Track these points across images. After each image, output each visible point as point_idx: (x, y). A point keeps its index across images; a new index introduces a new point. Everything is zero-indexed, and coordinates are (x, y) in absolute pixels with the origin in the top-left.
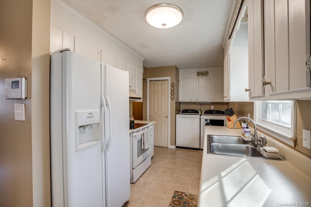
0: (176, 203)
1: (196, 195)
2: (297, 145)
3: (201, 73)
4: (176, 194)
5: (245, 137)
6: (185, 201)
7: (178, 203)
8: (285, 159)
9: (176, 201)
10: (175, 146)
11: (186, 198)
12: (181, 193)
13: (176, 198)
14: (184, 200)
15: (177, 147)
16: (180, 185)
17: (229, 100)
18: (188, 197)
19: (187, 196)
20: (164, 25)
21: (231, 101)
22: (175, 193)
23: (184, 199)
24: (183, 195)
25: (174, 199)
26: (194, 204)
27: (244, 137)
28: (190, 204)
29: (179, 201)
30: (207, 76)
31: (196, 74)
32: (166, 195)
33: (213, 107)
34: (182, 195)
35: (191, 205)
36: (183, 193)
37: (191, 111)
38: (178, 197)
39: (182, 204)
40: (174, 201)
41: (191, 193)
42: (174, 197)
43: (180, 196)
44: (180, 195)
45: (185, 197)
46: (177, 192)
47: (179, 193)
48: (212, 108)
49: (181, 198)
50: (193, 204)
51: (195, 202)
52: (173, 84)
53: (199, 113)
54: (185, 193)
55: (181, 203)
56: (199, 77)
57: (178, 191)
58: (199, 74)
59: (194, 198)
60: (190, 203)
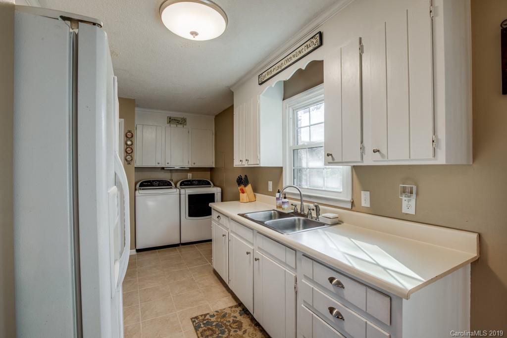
0: (208, 333)
1: (224, 309)
2: (355, 206)
3: (175, 120)
4: (197, 321)
5: (283, 209)
6: (217, 324)
7: (210, 331)
8: (343, 222)
9: (205, 330)
10: (135, 250)
11: (215, 320)
12: (203, 316)
13: (202, 327)
14: (214, 324)
15: (138, 251)
16: (191, 308)
17: (258, 164)
18: (216, 317)
19: (214, 316)
20: (194, 34)
21: (262, 165)
22: (193, 322)
23: (213, 322)
24: (208, 317)
25: (201, 330)
26: (232, 321)
27: (281, 209)
28: (225, 324)
29: (209, 329)
30: (185, 126)
31: (166, 120)
32: (181, 331)
33: (191, 174)
34: (206, 318)
35: (228, 324)
36: (205, 315)
37: (158, 183)
38: (204, 324)
39: (217, 329)
40: (202, 332)
41: (216, 310)
42: (196, 328)
43: (205, 322)
44: (204, 320)
45: (213, 319)
46: (197, 318)
47: (201, 318)
48: (190, 176)
49: (208, 323)
50: (229, 321)
51: (230, 318)
52: (130, 134)
53: (171, 185)
54: (208, 314)
55: (214, 329)
56: (172, 125)
57: (196, 316)
58: (171, 120)
59: (226, 313)
60: (225, 322)
